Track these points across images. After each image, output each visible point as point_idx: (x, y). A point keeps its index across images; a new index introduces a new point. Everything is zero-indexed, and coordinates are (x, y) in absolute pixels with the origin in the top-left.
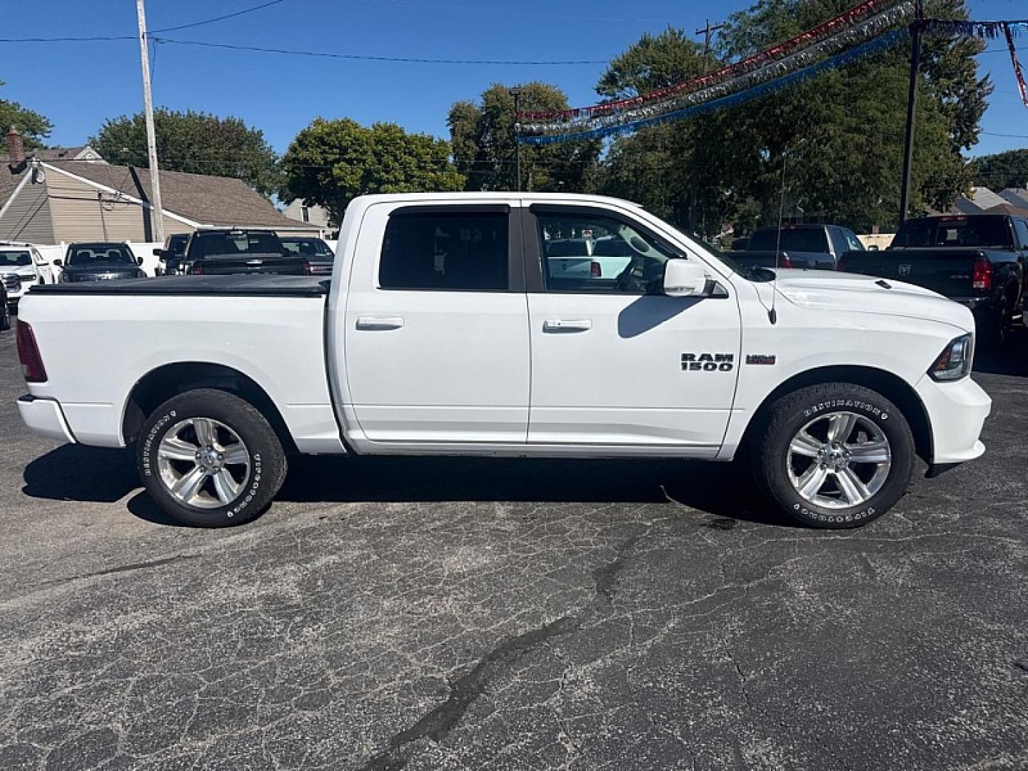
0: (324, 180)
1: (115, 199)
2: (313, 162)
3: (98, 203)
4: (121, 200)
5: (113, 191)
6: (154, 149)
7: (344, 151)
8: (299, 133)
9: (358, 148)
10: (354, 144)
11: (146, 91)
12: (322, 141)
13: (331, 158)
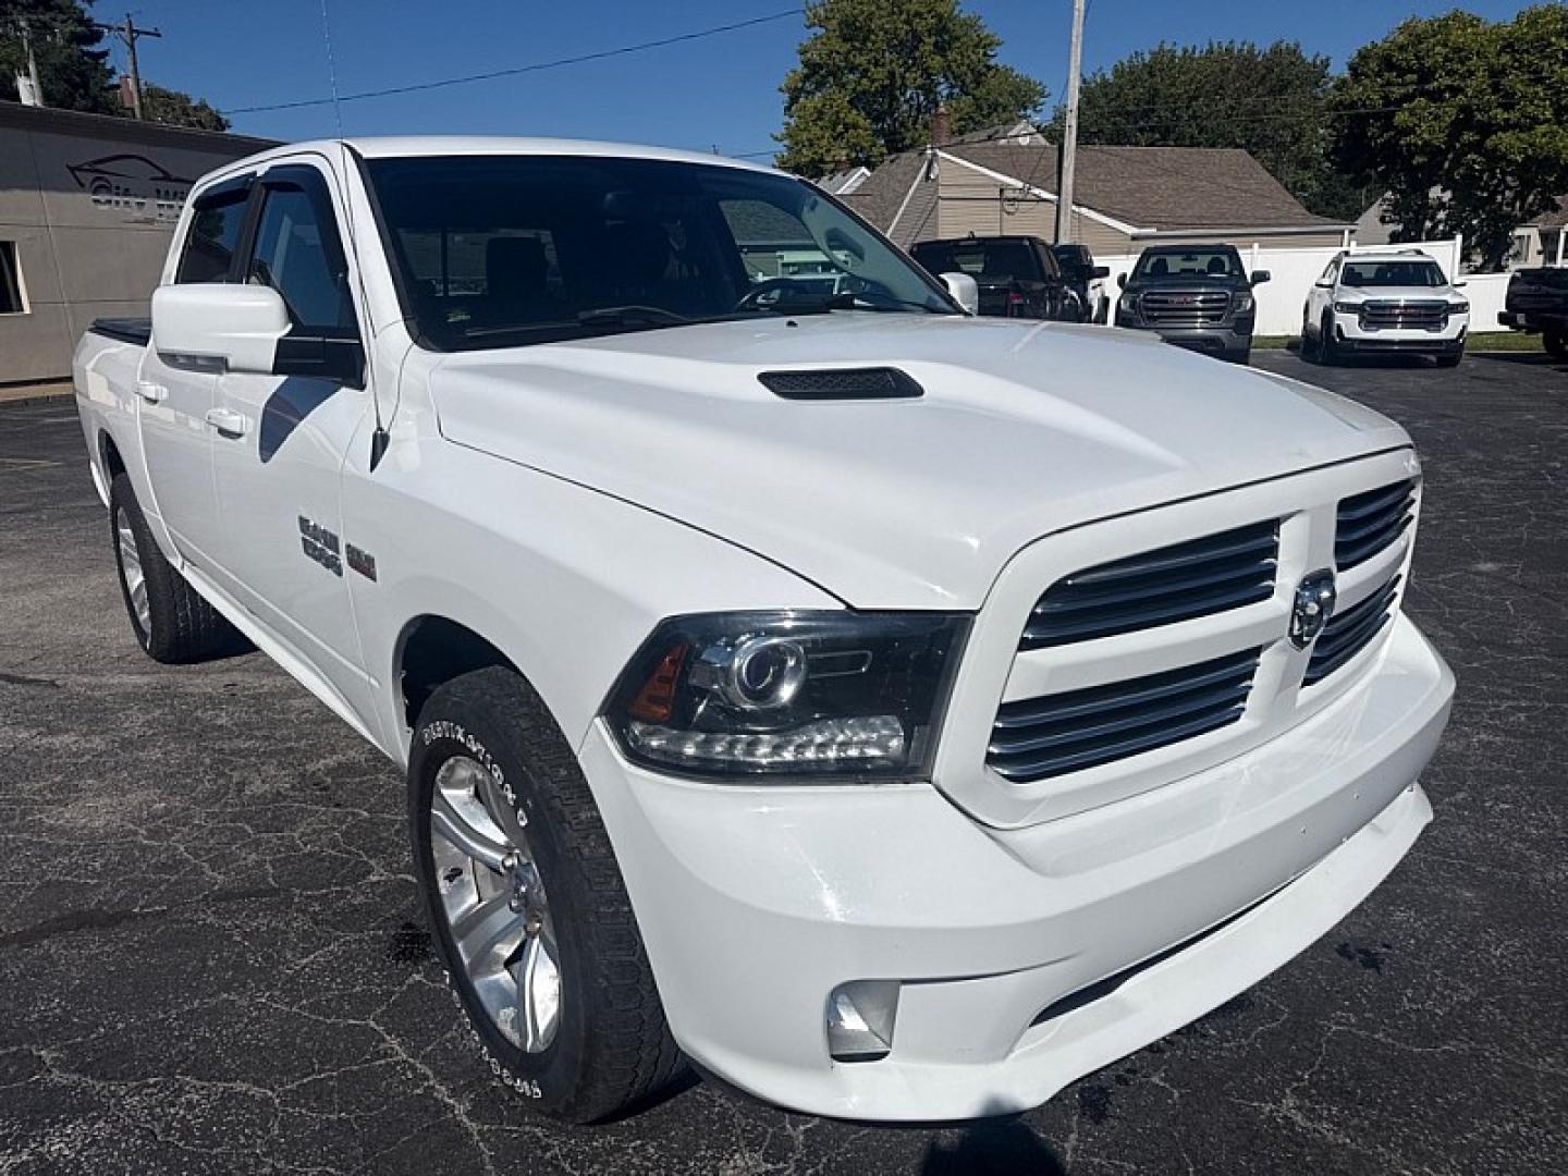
0: (1382, 136)
1: (1021, 197)
2: (1364, 105)
3: (998, 203)
4: (1029, 197)
5: (1020, 185)
6: (1075, 113)
7: (1426, 75)
8: (1355, 54)
9: (1457, 66)
10: (1451, 60)
11: (1075, 23)
12: (1388, 63)
13: (1397, 92)
